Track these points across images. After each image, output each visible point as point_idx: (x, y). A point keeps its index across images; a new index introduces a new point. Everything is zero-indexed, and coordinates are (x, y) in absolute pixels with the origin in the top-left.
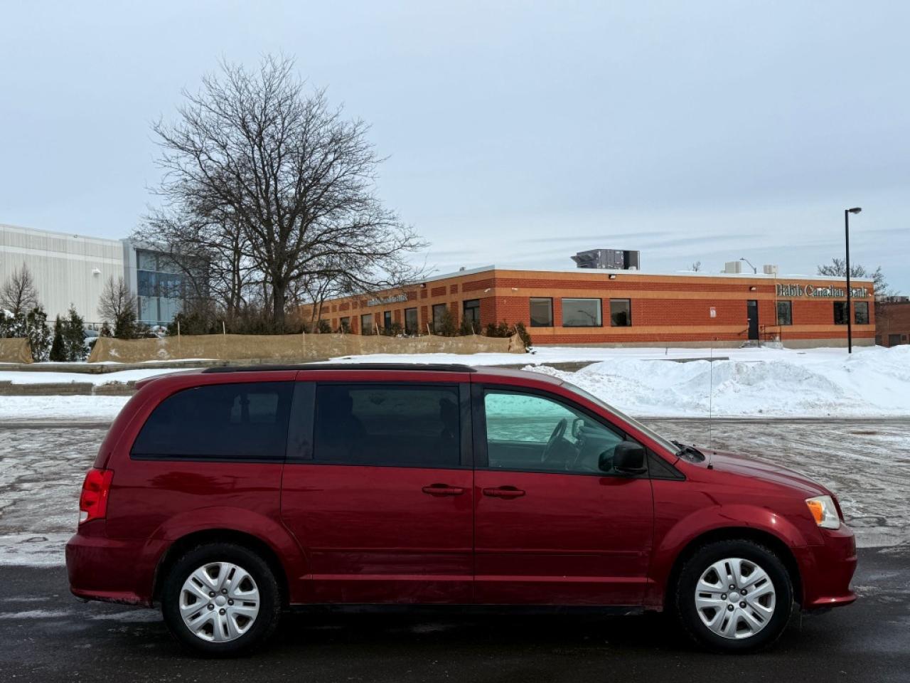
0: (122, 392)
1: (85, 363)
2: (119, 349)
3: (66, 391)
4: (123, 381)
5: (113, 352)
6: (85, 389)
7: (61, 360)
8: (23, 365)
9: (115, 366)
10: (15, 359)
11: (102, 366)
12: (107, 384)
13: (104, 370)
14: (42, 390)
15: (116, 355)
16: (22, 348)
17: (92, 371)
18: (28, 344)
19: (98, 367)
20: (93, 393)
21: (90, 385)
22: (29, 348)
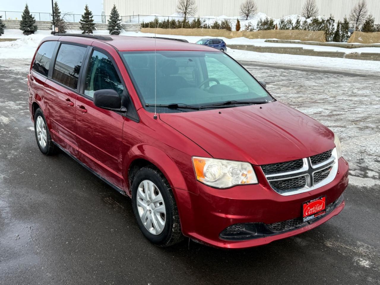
0: (357, 58)
1: (346, 43)
2: (363, 37)
3: (333, 55)
4: (359, 53)
5: (360, 39)
6: (341, 55)
7: (336, 41)
8: (321, 43)
9: (358, 45)
10: (319, 40)
11: (353, 45)
12: (352, 53)
13: (353, 47)
14: (324, 54)
15: (361, 40)
16: (322, 35)
17: (348, 47)
18: (325, 33)
19: (350, 45)
20: (344, 57)
21: (344, 53)
22: (325, 36)
